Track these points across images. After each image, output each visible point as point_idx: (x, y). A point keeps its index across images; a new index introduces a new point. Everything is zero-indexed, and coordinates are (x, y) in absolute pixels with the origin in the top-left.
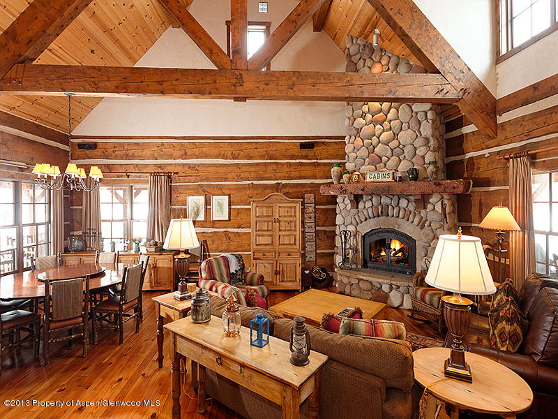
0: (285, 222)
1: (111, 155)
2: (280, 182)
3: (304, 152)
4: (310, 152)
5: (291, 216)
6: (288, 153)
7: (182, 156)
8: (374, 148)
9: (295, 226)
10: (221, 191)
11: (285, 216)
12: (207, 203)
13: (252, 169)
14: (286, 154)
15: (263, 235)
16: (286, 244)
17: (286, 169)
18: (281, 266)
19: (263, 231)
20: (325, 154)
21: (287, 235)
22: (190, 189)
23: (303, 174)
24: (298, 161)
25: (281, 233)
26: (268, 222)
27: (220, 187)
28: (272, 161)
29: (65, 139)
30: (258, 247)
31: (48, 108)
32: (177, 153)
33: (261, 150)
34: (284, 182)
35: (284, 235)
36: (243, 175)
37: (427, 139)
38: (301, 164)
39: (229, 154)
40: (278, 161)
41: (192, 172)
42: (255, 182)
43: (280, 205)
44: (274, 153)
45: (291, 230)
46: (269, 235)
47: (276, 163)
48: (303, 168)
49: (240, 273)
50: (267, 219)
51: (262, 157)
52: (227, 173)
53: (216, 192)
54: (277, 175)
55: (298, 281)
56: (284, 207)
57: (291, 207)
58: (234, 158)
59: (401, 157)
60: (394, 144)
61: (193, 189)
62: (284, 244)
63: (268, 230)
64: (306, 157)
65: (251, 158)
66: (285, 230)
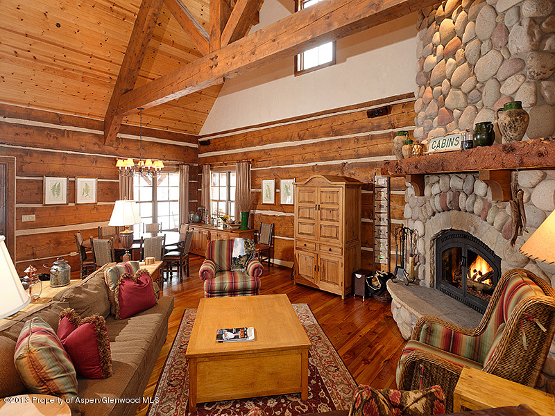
0: (328, 209)
1: (218, 148)
2: (345, 161)
3: (376, 120)
4: (383, 120)
5: (333, 203)
6: (356, 125)
7: (260, 142)
8: (445, 98)
9: (338, 216)
10: (288, 174)
11: (327, 203)
12: (277, 186)
13: (317, 149)
14: (354, 127)
15: (305, 224)
16: (328, 237)
17: (352, 145)
18: (322, 262)
19: (304, 218)
20: (405, 119)
21: (329, 226)
22: (264, 174)
23: (374, 150)
24: (367, 134)
25: (322, 223)
26: (310, 208)
27: (287, 170)
28: (338, 137)
29: (194, 139)
30: (301, 236)
31: (172, 119)
32: (256, 141)
33: (326, 126)
34: (350, 161)
35: (325, 226)
36: (308, 156)
37: (522, 61)
38: (372, 137)
39: (296, 136)
40: (344, 137)
41: (267, 156)
42: (320, 164)
43: (323, 189)
44: (339, 127)
45: (333, 220)
46: (310, 224)
47: (342, 139)
48: (374, 142)
49: (245, 259)
50: (308, 205)
51: (327, 135)
52: (292, 156)
53: (284, 176)
54: (343, 153)
55: (340, 284)
56: (326, 192)
57: (333, 192)
58: (301, 138)
59: (478, 105)
60: (467, 85)
61: (266, 174)
62: (325, 237)
63: (309, 218)
64: (379, 128)
65: (315, 137)
66: (327, 220)
